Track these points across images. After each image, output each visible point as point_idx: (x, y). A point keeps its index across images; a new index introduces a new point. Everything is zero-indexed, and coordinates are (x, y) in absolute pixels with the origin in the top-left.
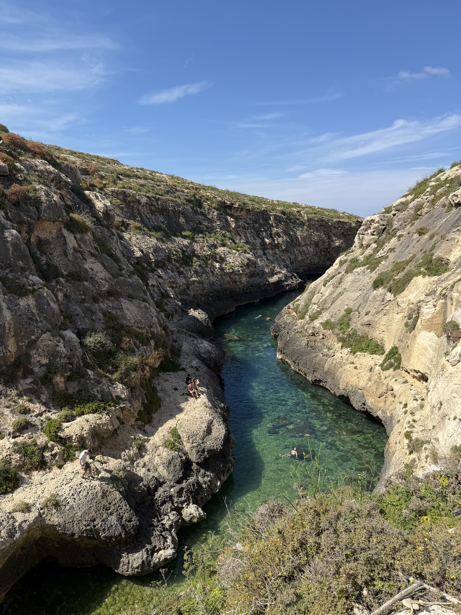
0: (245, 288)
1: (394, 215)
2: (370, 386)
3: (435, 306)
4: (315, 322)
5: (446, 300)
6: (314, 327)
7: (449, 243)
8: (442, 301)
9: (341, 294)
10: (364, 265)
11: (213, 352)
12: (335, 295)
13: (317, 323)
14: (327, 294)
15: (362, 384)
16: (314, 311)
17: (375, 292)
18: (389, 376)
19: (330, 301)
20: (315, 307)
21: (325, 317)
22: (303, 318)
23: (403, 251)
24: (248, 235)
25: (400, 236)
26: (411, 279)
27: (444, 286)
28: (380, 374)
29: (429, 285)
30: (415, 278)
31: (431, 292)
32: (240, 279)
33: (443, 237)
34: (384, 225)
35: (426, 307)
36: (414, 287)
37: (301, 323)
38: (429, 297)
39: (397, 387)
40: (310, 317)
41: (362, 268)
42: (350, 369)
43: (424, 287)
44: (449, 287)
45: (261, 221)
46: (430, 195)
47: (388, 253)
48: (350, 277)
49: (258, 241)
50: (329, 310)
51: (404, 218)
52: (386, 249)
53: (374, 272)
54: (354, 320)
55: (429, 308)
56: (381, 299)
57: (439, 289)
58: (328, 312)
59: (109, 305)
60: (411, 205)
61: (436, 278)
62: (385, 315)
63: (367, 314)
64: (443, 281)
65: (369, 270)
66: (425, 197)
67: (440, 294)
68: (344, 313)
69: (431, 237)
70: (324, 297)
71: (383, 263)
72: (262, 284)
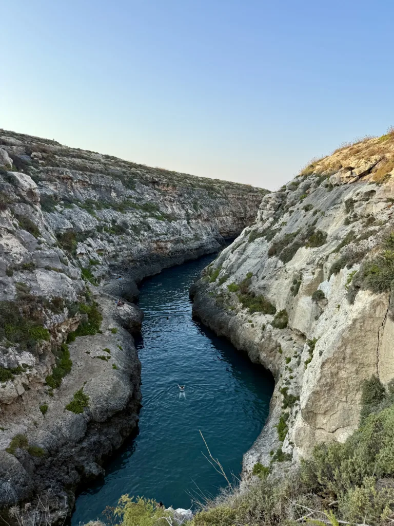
0: (170, 253)
1: (288, 193)
2: (263, 343)
3: (313, 274)
4: (223, 284)
5: (322, 269)
6: (222, 290)
7: (328, 219)
8: (319, 270)
9: (244, 260)
10: (263, 236)
11: (132, 314)
12: (240, 261)
13: (224, 286)
14: (234, 260)
15: (257, 340)
16: (223, 275)
17: (270, 259)
18: (277, 334)
19: (236, 266)
20: (224, 271)
21: (231, 280)
22: (214, 281)
23: (293, 225)
24: (174, 207)
25: (292, 212)
26: (297, 249)
27: (321, 256)
28: (271, 331)
29: (310, 255)
30: (300, 249)
31: (311, 261)
32: (165, 245)
33: (323, 214)
34: (279, 202)
35: (307, 274)
36: (299, 256)
37: (213, 285)
38: (309, 265)
39: (284, 344)
40: (220, 280)
41: (261, 238)
42: (247, 327)
43: (306, 256)
44: (325, 257)
45: (186, 195)
46: (316, 176)
47: (281, 226)
48: (252, 246)
49: (183, 212)
50: (235, 274)
51: (295, 196)
52: (280, 222)
53: (270, 242)
54: (254, 284)
55: (309, 276)
56: (274, 266)
57: (317, 259)
58: (234, 275)
59: (23, 277)
60: (301, 185)
61: (315, 249)
62: (277, 280)
63: (263, 278)
64: (320, 252)
65: (266, 240)
66: (312, 179)
67: (318, 264)
68: (246, 277)
69: (315, 213)
70: (231, 263)
71: (277, 234)
72: (186, 250)
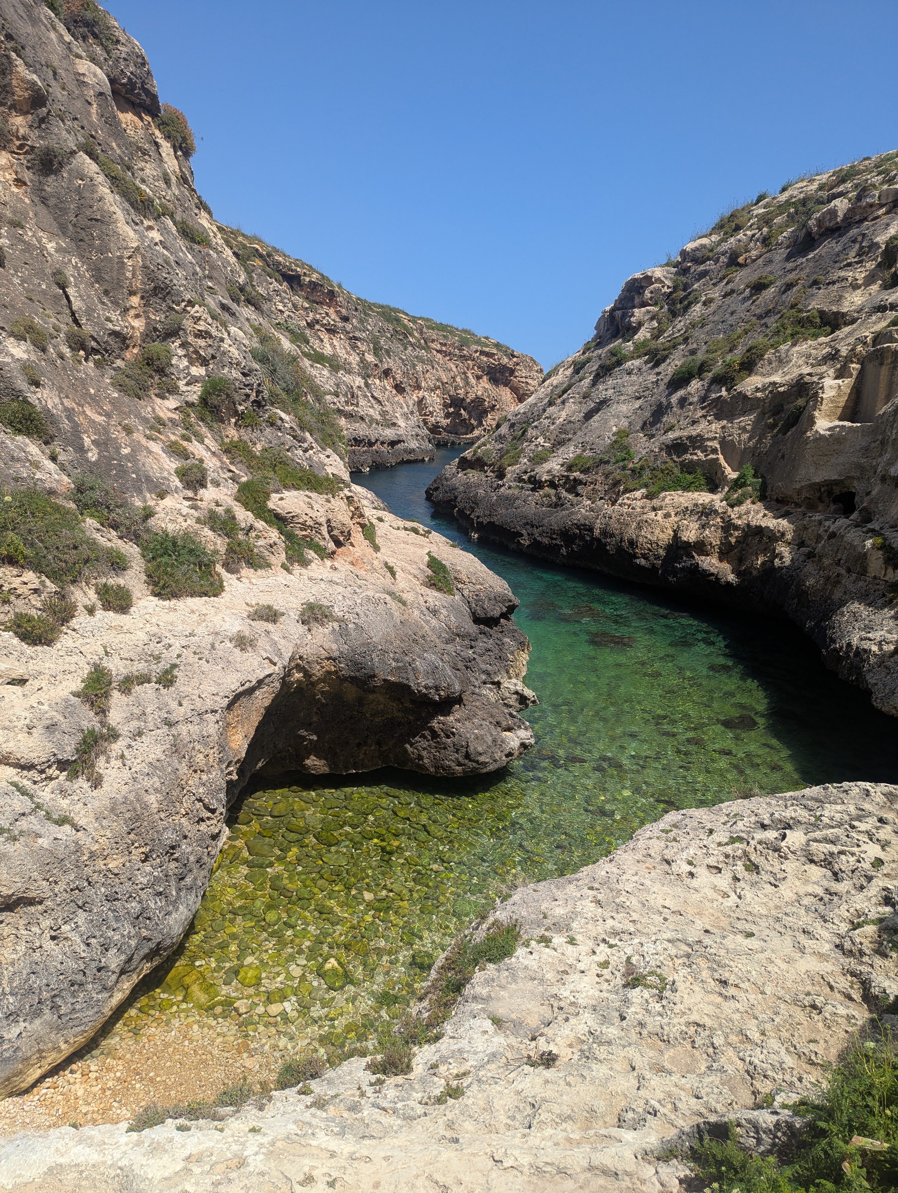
1: (686, 269)
3: (839, 376)
4: (545, 464)
5: (862, 364)
6: (549, 472)
7: (834, 287)
8: (856, 366)
9: (594, 412)
10: (639, 357)
12: (580, 415)
13: (552, 465)
14: (563, 415)
15: (688, 537)
16: (539, 449)
17: (680, 390)
19: (570, 427)
20: (540, 441)
22: (515, 463)
23: (726, 321)
26: (763, 355)
27: (852, 342)
30: (771, 351)
31: (824, 358)
33: (817, 282)
34: (669, 287)
36: (774, 365)
37: (513, 472)
40: (531, 460)
41: (637, 362)
42: (656, 518)
44: (869, 340)
45: (355, 322)
46: (759, 229)
47: (687, 330)
48: (611, 381)
51: (711, 271)
52: (681, 325)
53: (664, 364)
54: (639, 446)
56: (699, 399)
57: (845, 349)
58: (573, 444)
60: (722, 249)
61: (823, 339)
63: (669, 429)
64: (843, 339)
65: (651, 365)
67: (851, 354)
68: (614, 438)
69: (790, 286)
70: (558, 422)
71: (682, 346)
